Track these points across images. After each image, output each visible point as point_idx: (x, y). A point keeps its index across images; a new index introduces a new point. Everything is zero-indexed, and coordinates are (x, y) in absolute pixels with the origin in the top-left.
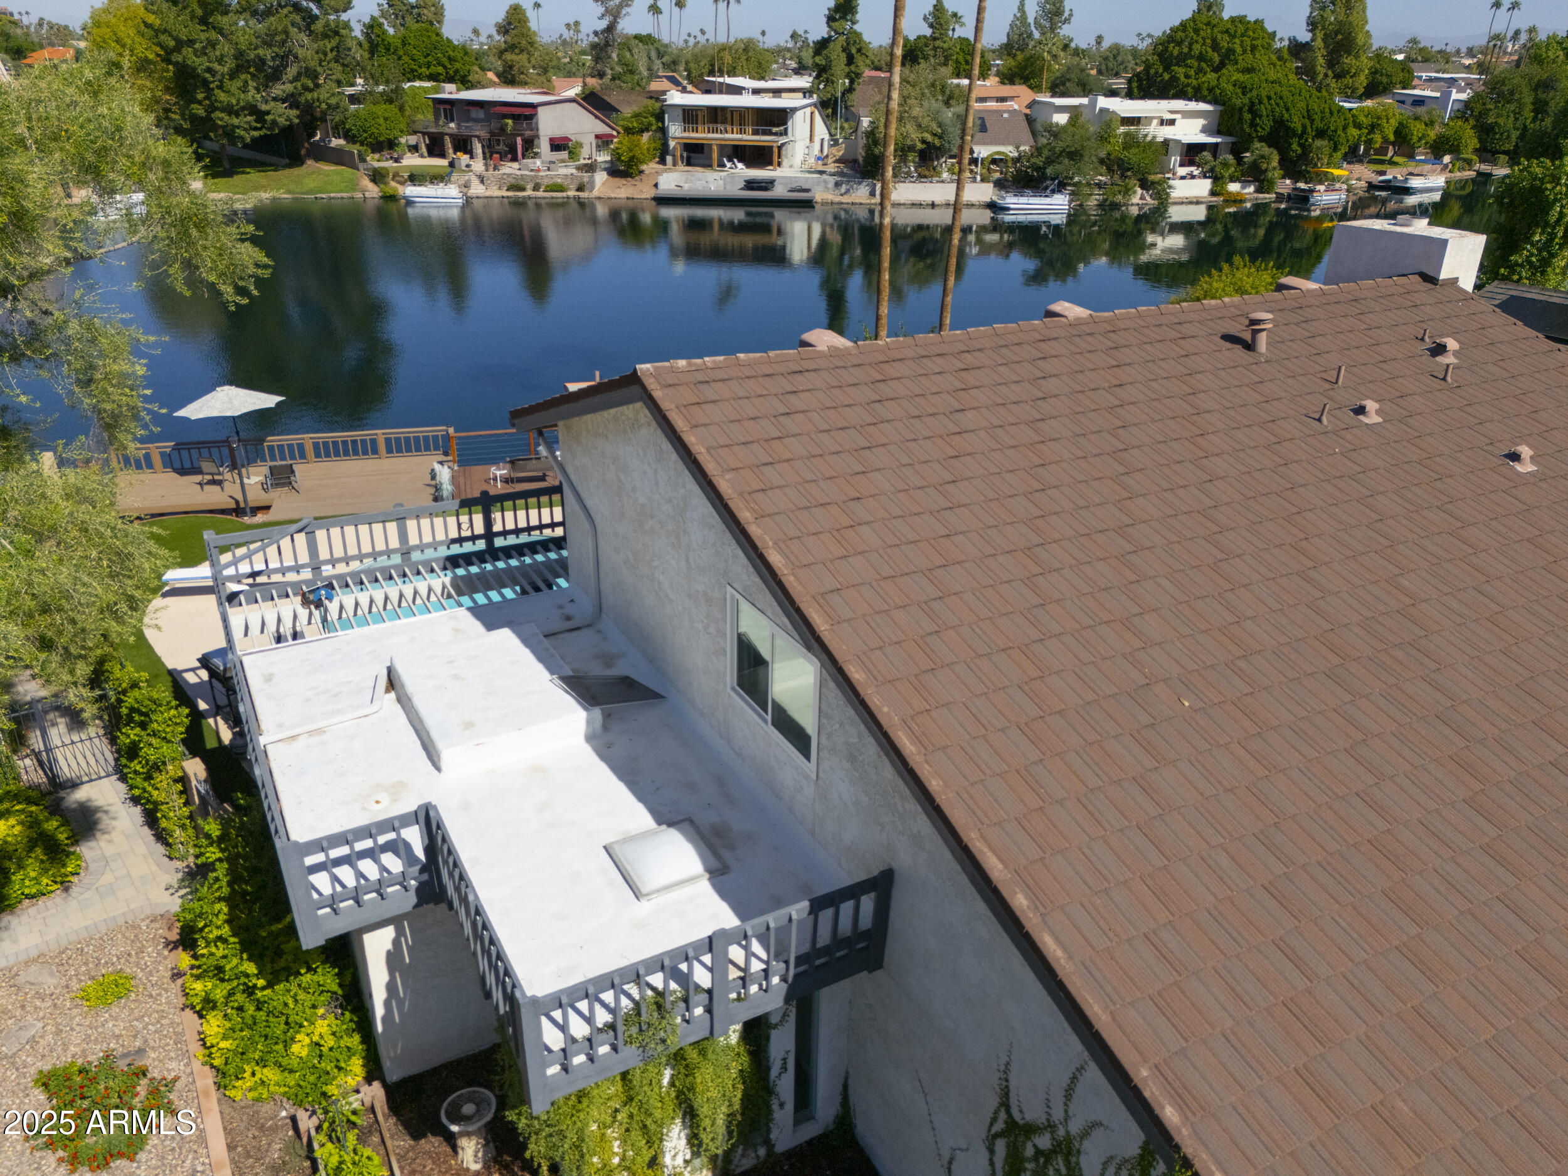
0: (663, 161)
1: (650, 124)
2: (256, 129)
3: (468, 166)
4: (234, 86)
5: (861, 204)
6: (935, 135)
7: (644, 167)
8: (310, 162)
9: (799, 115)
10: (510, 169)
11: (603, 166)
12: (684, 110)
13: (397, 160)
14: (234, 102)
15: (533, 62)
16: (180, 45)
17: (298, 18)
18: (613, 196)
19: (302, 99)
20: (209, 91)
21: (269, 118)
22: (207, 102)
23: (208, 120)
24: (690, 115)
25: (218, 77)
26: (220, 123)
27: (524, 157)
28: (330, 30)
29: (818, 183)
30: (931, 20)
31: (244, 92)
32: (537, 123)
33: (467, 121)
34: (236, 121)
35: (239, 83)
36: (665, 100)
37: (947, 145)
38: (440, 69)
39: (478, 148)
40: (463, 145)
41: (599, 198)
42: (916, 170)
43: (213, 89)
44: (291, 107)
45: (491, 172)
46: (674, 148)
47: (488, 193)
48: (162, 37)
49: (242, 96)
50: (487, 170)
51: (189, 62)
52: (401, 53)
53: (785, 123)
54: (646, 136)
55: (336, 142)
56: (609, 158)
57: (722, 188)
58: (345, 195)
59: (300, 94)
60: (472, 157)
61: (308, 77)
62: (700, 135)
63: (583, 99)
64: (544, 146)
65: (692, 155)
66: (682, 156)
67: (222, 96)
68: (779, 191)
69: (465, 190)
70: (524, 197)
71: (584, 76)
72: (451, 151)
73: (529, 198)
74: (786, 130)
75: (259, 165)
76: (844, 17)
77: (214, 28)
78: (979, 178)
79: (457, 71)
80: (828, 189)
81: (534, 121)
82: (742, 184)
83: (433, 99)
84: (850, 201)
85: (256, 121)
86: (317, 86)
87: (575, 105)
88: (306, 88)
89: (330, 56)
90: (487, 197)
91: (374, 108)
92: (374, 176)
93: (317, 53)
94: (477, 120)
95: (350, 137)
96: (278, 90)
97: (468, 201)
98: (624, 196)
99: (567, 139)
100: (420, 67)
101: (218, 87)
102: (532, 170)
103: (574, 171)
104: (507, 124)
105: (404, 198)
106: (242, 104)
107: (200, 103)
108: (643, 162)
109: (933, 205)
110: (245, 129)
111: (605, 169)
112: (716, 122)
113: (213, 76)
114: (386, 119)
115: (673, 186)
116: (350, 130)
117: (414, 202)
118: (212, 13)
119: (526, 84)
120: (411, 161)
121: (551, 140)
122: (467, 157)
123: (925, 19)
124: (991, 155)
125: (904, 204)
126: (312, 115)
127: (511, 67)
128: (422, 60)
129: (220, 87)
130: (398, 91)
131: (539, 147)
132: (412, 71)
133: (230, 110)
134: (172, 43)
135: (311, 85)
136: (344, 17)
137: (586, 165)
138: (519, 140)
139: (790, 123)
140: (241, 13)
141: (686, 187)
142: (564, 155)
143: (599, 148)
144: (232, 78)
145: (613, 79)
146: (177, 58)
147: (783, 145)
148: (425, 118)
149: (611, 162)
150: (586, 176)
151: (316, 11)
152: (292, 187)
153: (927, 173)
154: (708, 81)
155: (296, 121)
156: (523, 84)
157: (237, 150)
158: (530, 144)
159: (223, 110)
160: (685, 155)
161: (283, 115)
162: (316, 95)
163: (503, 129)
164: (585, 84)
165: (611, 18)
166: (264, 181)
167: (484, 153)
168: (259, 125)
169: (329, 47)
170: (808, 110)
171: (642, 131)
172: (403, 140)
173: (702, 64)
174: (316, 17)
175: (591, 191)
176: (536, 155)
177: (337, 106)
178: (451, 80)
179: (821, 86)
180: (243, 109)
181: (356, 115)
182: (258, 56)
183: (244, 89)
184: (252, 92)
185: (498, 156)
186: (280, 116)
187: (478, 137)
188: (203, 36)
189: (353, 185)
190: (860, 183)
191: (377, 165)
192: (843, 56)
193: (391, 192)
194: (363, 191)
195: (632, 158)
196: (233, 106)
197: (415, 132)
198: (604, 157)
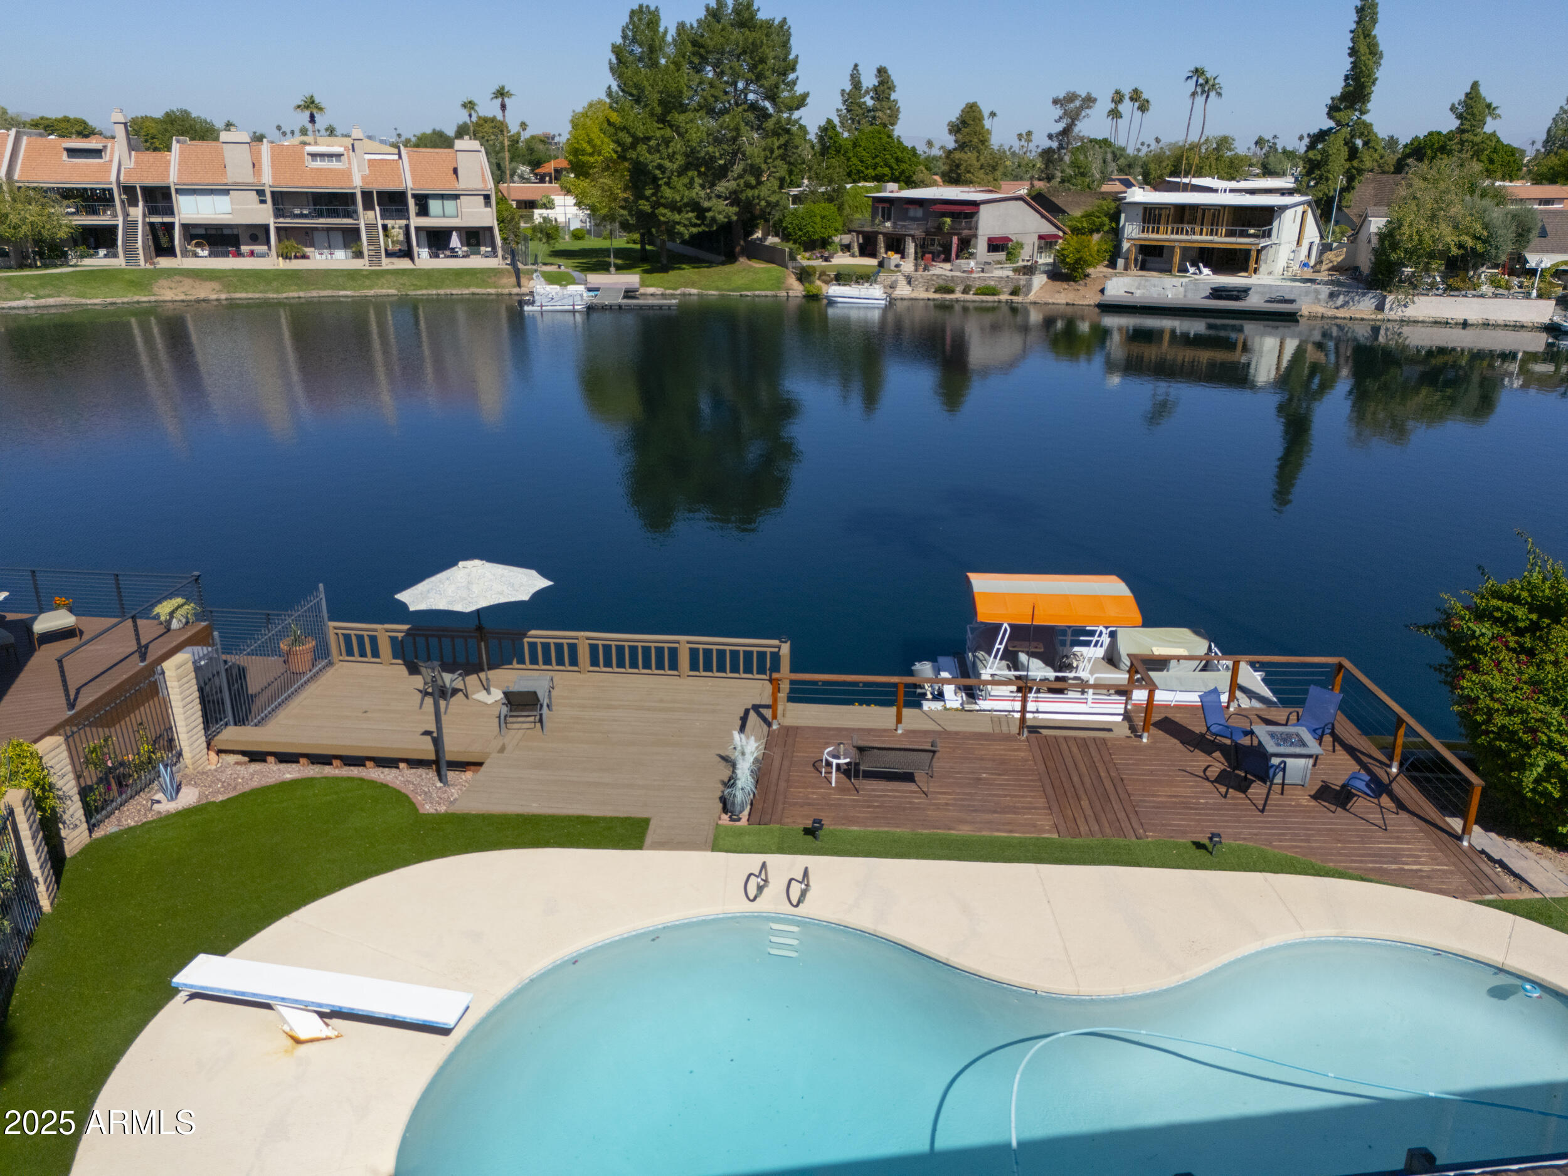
0: (1112, 264)
1: (1102, 224)
2: (695, 225)
3: (897, 266)
4: (680, 183)
5: (1362, 319)
6: (1478, 238)
7: (1090, 270)
8: (743, 260)
9: (1288, 214)
10: (942, 269)
11: (1042, 268)
12: (1145, 209)
13: (826, 259)
14: (678, 198)
15: (982, 160)
16: (636, 141)
17: (751, 116)
18: (1050, 301)
19: (743, 197)
20: (658, 188)
21: (709, 214)
22: (654, 198)
23: (652, 216)
24: (1151, 215)
25: (668, 174)
26: (662, 219)
27: (957, 257)
28: (780, 127)
29: (1307, 294)
30: (1461, 109)
31: (689, 189)
32: (977, 222)
33: (904, 220)
34: (677, 217)
35: (685, 180)
36: (1125, 198)
37: (1493, 252)
38: (886, 170)
39: (911, 248)
40: (896, 245)
41: (1035, 303)
42: (1443, 282)
43: (661, 185)
44: (732, 204)
45: (920, 273)
46: (1129, 250)
47: (914, 295)
48: (621, 134)
49: (687, 193)
50: (916, 270)
51: (641, 159)
52: (850, 155)
53: (1271, 223)
54: (1096, 237)
55: (772, 240)
56: (1051, 260)
57: (1181, 296)
58: (769, 293)
59: (742, 191)
60: (903, 257)
61: (752, 174)
62: (1163, 236)
63: (1032, 198)
64: (981, 246)
65: (1148, 258)
66: (1136, 260)
67: (667, 192)
68: (1254, 302)
69: (889, 291)
70: (951, 300)
71: (1032, 178)
72: (883, 250)
73: (957, 301)
74: (1270, 231)
75: (696, 262)
76: (1351, 107)
77: (671, 126)
78: (1534, 293)
79: (902, 172)
80: (1319, 300)
81: (974, 219)
82: (1208, 292)
83: (873, 197)
84: (1347, 316)
85: (697, 218)
86: (759, 183)
87: (1021, 203)
88: (748, 186)
89: (777, 153)
90: (912, 299)
91: (812, 207)
92: (801, 274)
93: (764, 150)
94: (914, 219)
95: (786, 237)
96: (722, 187)
97: (892, 302)
98: (1064, 301)
99: (1008, 239)
100: (867, 168)
101: (665, 183)
102: (964, 272)
103: (1011, 273)
104: (944, 223)
105: (827, 297)
106: (685, 200)
107: (647, 199)
108: (1089, 265)
109: (1465, 324)
110: (685, 226)
111: (1045, 272)
112: (1182, 222)
113: (663, 173)
114: (823, 217)
115: (1121, 292)
116: (786, 228)
117: (836, 302)
118: (670, 112)
119: (971, 182)
120: (842, 260)
121: (990, 239)
122: (898, 256)
123: (1453, 109)
124: (1553, 265)
125: (1423, 322)
126: (751, 212)
127: (958, 166)
128: (870, 161)
129: (668, 184)
130: (840, 191)
131: (975, 247)
132: (859, 172)
133: (674, 207)
134: (629, 140)
135: (754, 182)
136: (796, 115)
137: (1025, 267)
138: (955, 239)
139: (1276, 224)
140: (698, 111)
141: (1138, 293)
142: (1002, 256)
143: (1041, 250)
144: (679, 176)
145: (1063, 181)
146: (632, 154)
147: (1263, 248)
148: (862, 218)
149: (1054, 264)
150: (1023, 279)
151: (771, 110)
152: (720, 284)
153: (1461, 285)
154: (1169, 182)
155: (735, 218)
156: (968, 183)
157: (675, 246)
158: (966, 245)
159: (665, 206)
160: (1140, 258)
161: (722, 211)
162: (756, 192)
163: (940, 228)
164: (1032, 186)
165: (1069, 120)
166: (695, 277)
167: (916, 253)
168: (699, 222)
169: (777, 144)
170: (1300, 209)
171: (1091, 232)
172: (837, 239)
173: (1164, 164)
174: (770, 116)
175: (1027, 295)
176: (972, 255)
177: (777, 204)
178: (895, 180)
179: (1312, 183)
180: (686, 205)
181: (794, 213)
182: (707, 153)
183: (690, 186)
184: (698, 188)
185: (930, 256)
186: (720, 213)
187: (913, 236)
188: (658, 134)
189: (779, 283)
190: (1364, 295)
191: (805, 263)
192: (1345, 152)
193: (815, 291)
194: (788, 289)
195: (1078, 261)
196: (677, 202)
197: (850, 231)
198: (1046, 259)
